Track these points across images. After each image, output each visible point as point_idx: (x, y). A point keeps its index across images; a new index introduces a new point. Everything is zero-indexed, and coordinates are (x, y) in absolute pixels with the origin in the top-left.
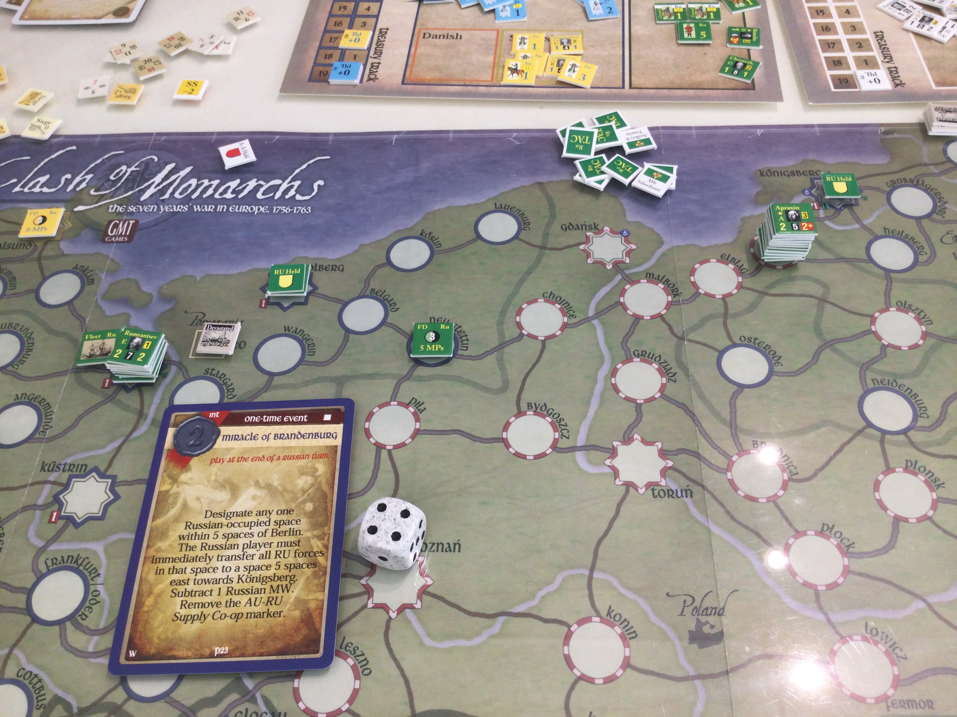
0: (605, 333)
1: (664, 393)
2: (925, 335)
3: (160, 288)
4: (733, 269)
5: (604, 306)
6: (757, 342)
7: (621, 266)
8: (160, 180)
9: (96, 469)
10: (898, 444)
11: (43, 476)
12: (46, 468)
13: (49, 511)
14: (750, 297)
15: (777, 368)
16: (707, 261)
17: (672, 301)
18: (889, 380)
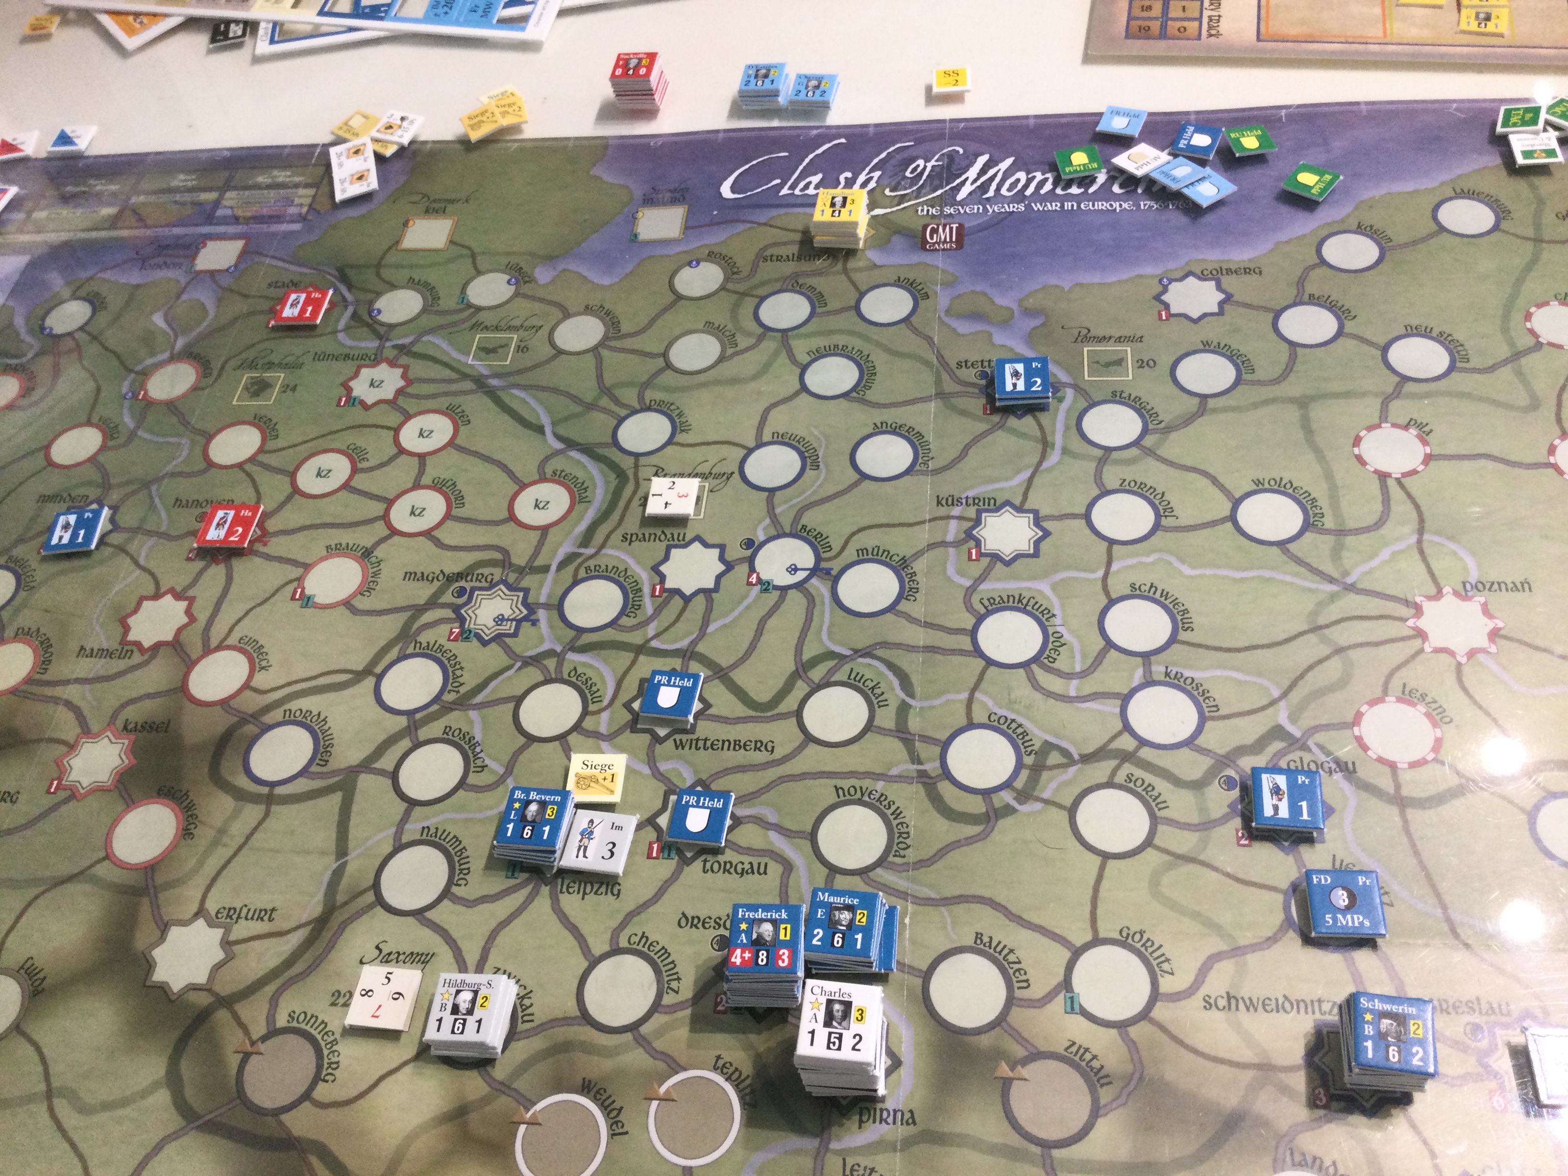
3: (1020, 302)
8: (975, 176)
9: (1007, 503)
11: (942, 511)
12: (944, 502)
13: (965, 547)
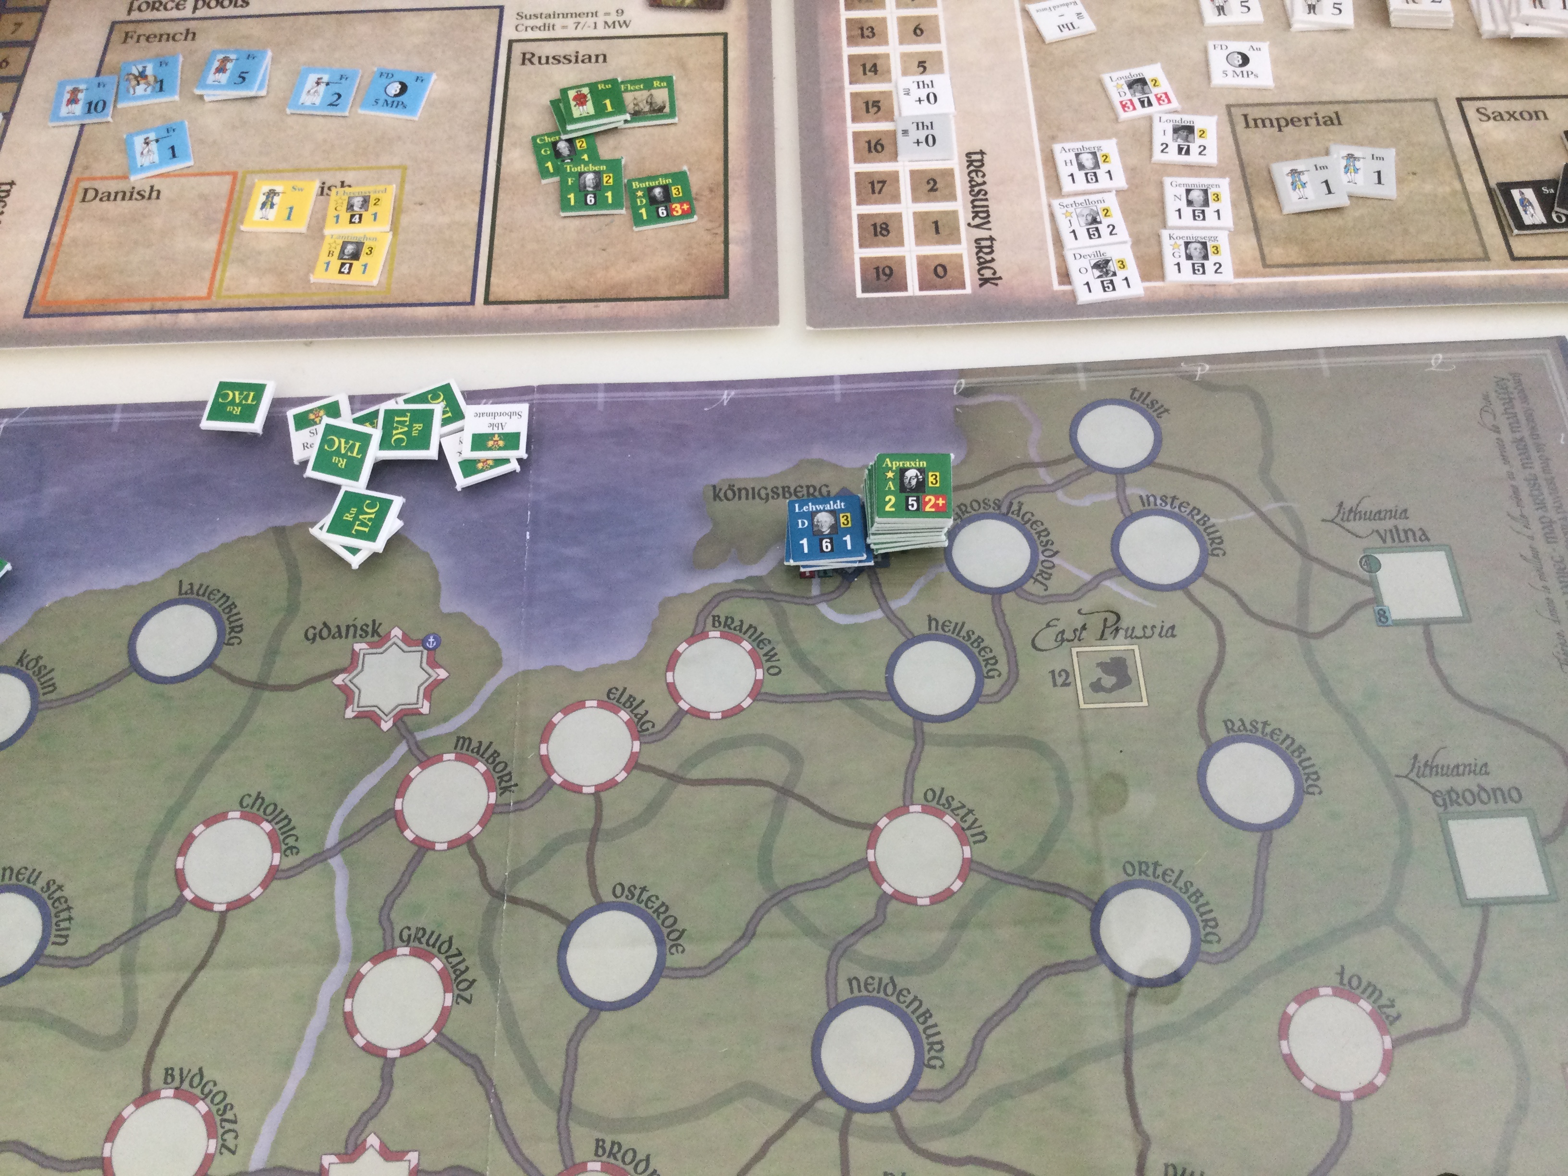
0: (352, 887)
1: (444, 1031)
2: (968, 868)
4: (627, 723)
5: (360, 822)
6: (645, 897)
7: (410, 721)
10: (874, 1135)
14: (651, 786)
15: (674, 960)
16: (580, 705)
17: (496, 805)
18: (881, 979)
